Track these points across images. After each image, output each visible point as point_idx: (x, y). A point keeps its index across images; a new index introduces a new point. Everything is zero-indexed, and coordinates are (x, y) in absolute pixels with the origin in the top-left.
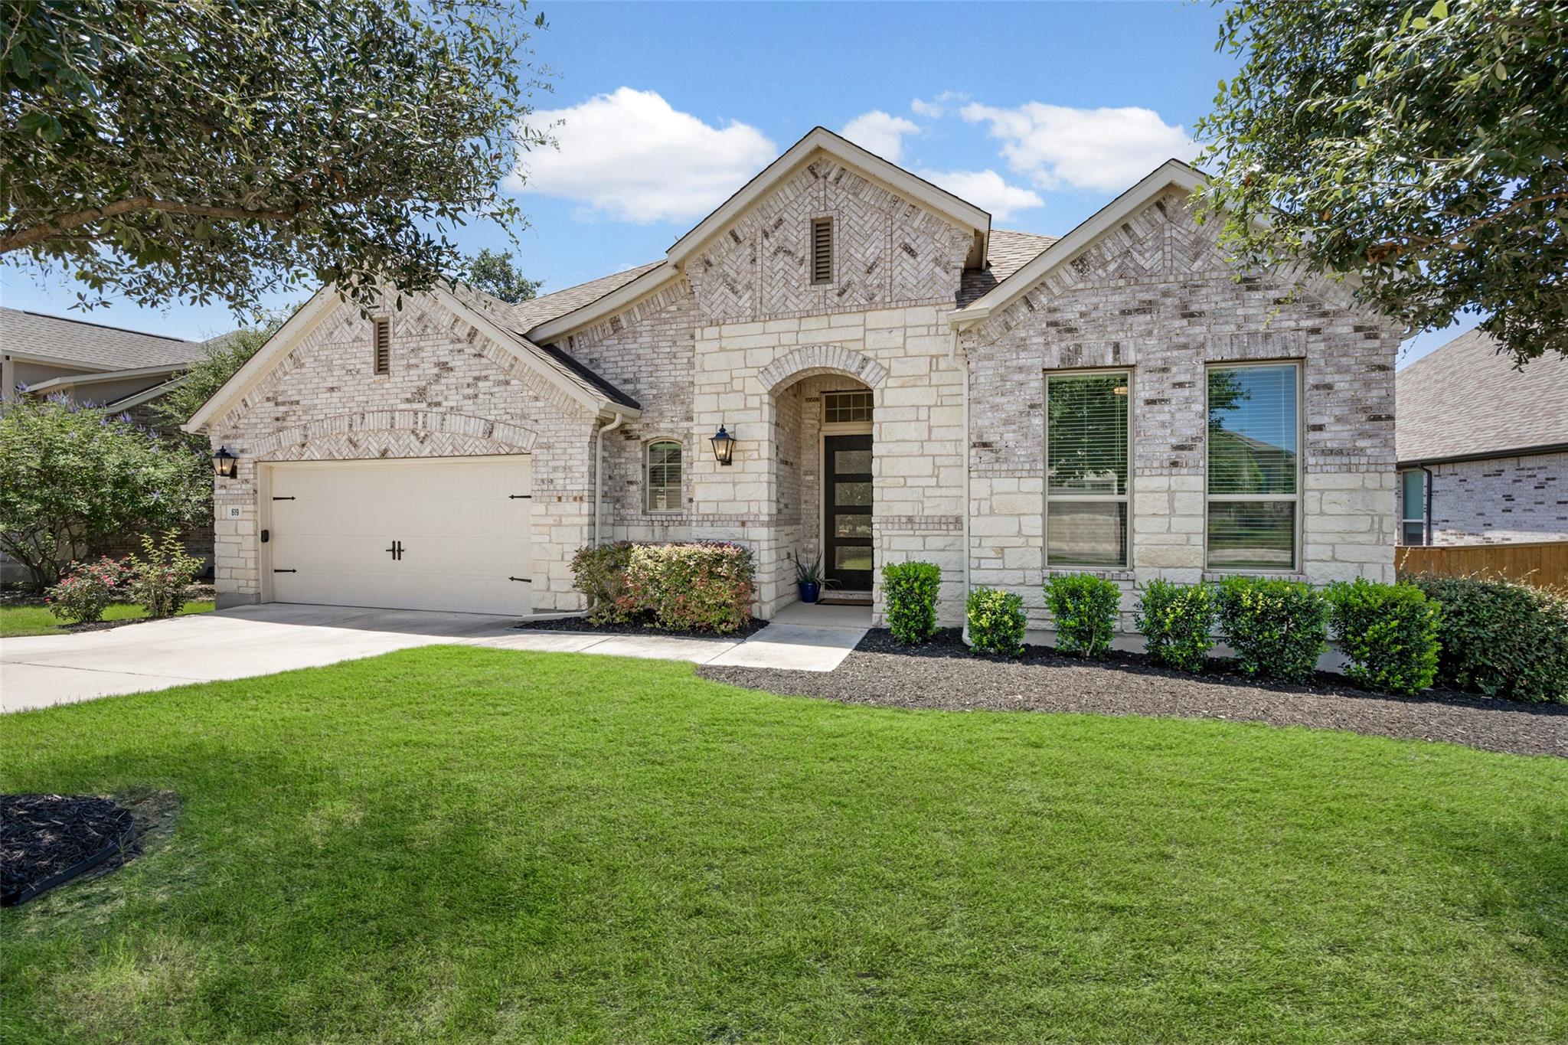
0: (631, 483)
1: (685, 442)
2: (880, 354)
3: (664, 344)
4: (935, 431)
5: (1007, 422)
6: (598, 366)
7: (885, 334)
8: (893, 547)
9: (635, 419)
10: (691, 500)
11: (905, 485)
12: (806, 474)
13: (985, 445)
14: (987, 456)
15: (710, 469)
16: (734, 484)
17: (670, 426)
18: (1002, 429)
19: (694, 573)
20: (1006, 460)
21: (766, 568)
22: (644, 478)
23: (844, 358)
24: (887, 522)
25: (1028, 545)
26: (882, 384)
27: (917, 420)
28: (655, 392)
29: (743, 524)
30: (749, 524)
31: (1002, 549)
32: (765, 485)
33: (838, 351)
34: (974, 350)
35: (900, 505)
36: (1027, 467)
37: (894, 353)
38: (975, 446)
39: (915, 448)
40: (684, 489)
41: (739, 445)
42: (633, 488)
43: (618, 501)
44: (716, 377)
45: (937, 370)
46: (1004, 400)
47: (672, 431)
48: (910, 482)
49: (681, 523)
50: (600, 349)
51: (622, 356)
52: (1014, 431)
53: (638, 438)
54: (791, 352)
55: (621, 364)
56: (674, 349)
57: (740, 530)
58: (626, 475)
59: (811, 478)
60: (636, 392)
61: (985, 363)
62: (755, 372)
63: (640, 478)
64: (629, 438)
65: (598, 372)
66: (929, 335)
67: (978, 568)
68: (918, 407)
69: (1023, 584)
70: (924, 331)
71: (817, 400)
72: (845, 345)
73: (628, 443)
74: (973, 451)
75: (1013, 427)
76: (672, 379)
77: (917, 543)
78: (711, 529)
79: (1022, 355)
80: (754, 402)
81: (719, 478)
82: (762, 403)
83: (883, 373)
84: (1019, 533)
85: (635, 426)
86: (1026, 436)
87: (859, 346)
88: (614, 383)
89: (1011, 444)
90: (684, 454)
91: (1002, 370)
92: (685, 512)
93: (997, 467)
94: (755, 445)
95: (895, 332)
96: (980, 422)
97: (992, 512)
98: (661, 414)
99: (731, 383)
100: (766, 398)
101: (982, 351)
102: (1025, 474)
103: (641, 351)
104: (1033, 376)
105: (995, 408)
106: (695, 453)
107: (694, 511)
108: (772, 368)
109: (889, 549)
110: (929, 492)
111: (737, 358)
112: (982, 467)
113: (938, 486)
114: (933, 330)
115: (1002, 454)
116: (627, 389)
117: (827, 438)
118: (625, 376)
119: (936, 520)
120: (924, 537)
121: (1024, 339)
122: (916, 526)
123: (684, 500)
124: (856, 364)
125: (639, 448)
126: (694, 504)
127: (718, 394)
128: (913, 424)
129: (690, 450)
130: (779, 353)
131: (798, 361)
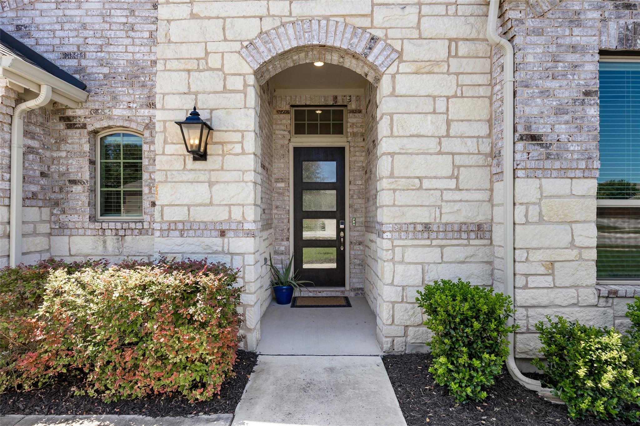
0: (74, 182)
1: (147, 134)
2: (391, 33)
3: (119, 12)
4: (454, 126)
5: (559, 111)
6: (29, 35)
7: (397, 11)
8: (406, 260)
9: (80, 103)
10: (153, 204)
11: (421, 188)
12: (277, 181)
13: (534, 138)
14: (536, 151)
15: (178, 165)
16: (211, 184)
17: (127, 113)
18: (553, 119)
19: (148, 316)
20: (558, 157)
21: (252, 287)
22: (93, 177)
23: (348, 35)
24: (400, 231)
25: (581, 259)
26: (393, 69)
27: (434, 112)
28: (106, 70)
29: (223, 234)
30: (230, 234)
31: (552, 263)
32: (251, 185)
33: (341, 28)
34: (521, 21)
35: (415, 210)
36: (582, 165)
37: (407, 33)
38: (521, 139)
39: (432, 145)
40: (145, 190)
41: (217, 136)
42: (77, 189)
43: (57, 204)
44: (185, 51)
45: (456, 56)
46: (554, 84)
47: (129, 119)
48: (426, 184)
49: (142, 231)
50: (31, 13)
51: (62, 24)
52: (567, 123)
53: (84, 126)
54: (283, 25)
55: (59, 34)
56: (131, 20)
57: (219, 240)
58: (67, 172)
59: (282, 185)
60: (81, 70)
61: (534, 39)
62: (237, 46)
63: (86, 176)
64: (71, 126)
65: (28, 42)
66: (447, 15)
67: (526, 287)
68: (434, 98)
69: (574, 305)
70: (441, 9)
71: (287, 112)
72: (348, 20)
73: (70, 132)
74: (520, 146)
75: (566, 117)
76: (130, 57)
77: (433, 255)
78: (180, 240)
79: (576, 31)
80: (236, 83)
81: (191, 176)
82: (246, 85)
83: (394, 56)
84: (572, 245)
85: (79, 112)
86: (580, 128)
87: (366, 23)
88: (50, 57)
89: (563, 137)
90: (145, 148)
91: (553, 49)
92: (146, 218)
93: (548, 164)
94: (237, 137)
95: (408, 9)
96: (527, 110)
97: (541, 220)
98: (114, 98)
99: (206, 58)
100: (251, 80)
101: (530, 23)
102: (579, 173)
103: (87, 20)
104: (588, 58)
105: (545, 93)
106: (158, 146)
107: (157, 217)
108: (258, 42)
109: (402, 262)
110: (448, 196)
111: (214, 27)
112: (533, 164)
113: (458, 189)
114: (452, 9)
115: (553, 150)
116: (68, 65)
117: (295, 149)
118: (66, 49)
119: (456, 228)
120: (442, 247)
121: (578, 13)
122: (434, 235)
123: (146, 204)
124: (363, 44)
125: (85, 140)
126: (157, 208)
127: (189, 71)
128: (429, 117)
129: (153, 143)
130: (268, 24)
131: (292, 36)
